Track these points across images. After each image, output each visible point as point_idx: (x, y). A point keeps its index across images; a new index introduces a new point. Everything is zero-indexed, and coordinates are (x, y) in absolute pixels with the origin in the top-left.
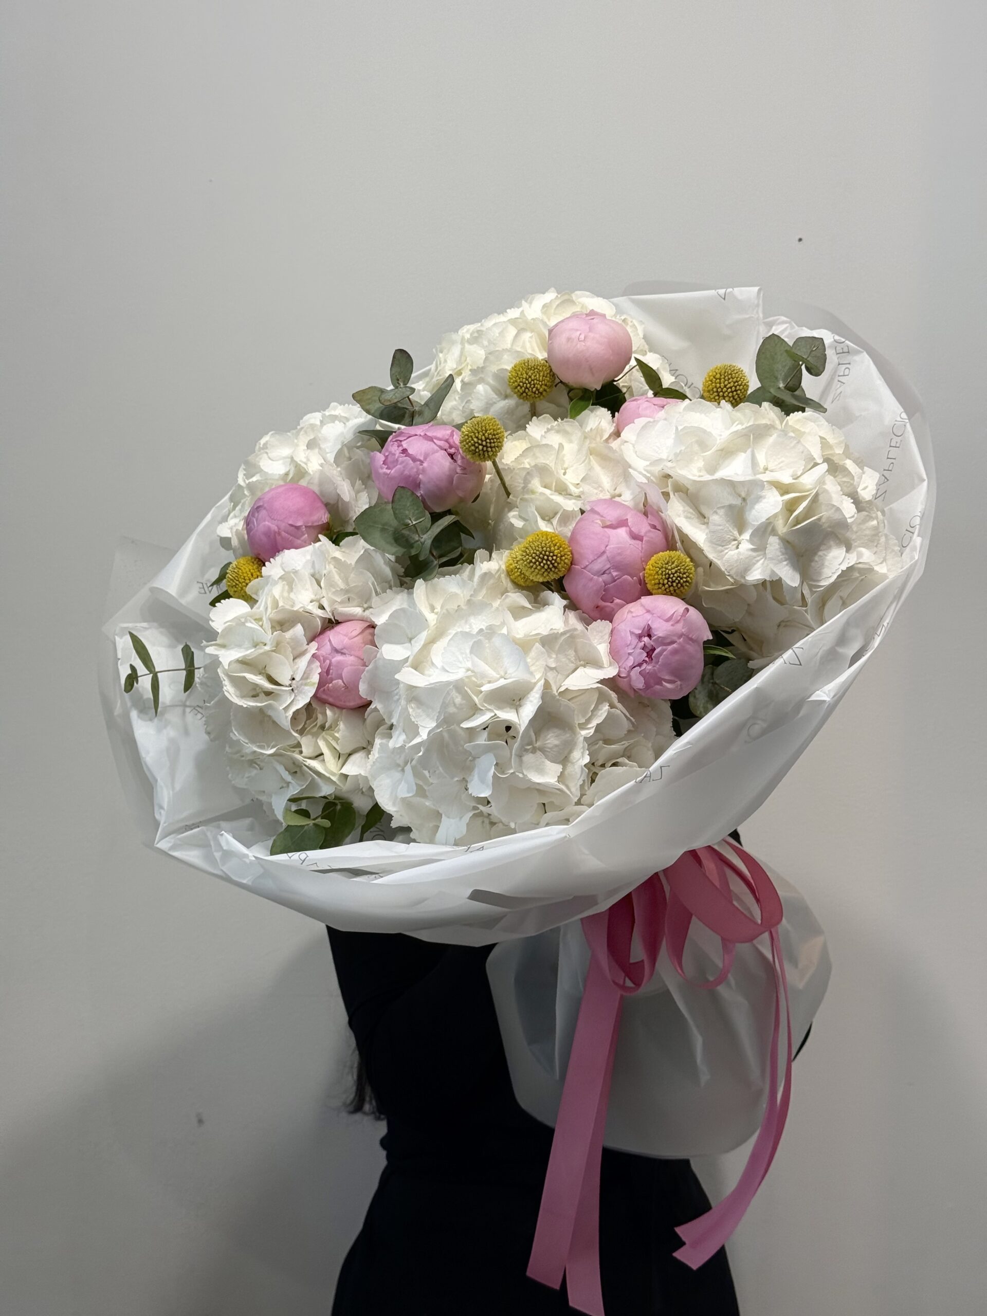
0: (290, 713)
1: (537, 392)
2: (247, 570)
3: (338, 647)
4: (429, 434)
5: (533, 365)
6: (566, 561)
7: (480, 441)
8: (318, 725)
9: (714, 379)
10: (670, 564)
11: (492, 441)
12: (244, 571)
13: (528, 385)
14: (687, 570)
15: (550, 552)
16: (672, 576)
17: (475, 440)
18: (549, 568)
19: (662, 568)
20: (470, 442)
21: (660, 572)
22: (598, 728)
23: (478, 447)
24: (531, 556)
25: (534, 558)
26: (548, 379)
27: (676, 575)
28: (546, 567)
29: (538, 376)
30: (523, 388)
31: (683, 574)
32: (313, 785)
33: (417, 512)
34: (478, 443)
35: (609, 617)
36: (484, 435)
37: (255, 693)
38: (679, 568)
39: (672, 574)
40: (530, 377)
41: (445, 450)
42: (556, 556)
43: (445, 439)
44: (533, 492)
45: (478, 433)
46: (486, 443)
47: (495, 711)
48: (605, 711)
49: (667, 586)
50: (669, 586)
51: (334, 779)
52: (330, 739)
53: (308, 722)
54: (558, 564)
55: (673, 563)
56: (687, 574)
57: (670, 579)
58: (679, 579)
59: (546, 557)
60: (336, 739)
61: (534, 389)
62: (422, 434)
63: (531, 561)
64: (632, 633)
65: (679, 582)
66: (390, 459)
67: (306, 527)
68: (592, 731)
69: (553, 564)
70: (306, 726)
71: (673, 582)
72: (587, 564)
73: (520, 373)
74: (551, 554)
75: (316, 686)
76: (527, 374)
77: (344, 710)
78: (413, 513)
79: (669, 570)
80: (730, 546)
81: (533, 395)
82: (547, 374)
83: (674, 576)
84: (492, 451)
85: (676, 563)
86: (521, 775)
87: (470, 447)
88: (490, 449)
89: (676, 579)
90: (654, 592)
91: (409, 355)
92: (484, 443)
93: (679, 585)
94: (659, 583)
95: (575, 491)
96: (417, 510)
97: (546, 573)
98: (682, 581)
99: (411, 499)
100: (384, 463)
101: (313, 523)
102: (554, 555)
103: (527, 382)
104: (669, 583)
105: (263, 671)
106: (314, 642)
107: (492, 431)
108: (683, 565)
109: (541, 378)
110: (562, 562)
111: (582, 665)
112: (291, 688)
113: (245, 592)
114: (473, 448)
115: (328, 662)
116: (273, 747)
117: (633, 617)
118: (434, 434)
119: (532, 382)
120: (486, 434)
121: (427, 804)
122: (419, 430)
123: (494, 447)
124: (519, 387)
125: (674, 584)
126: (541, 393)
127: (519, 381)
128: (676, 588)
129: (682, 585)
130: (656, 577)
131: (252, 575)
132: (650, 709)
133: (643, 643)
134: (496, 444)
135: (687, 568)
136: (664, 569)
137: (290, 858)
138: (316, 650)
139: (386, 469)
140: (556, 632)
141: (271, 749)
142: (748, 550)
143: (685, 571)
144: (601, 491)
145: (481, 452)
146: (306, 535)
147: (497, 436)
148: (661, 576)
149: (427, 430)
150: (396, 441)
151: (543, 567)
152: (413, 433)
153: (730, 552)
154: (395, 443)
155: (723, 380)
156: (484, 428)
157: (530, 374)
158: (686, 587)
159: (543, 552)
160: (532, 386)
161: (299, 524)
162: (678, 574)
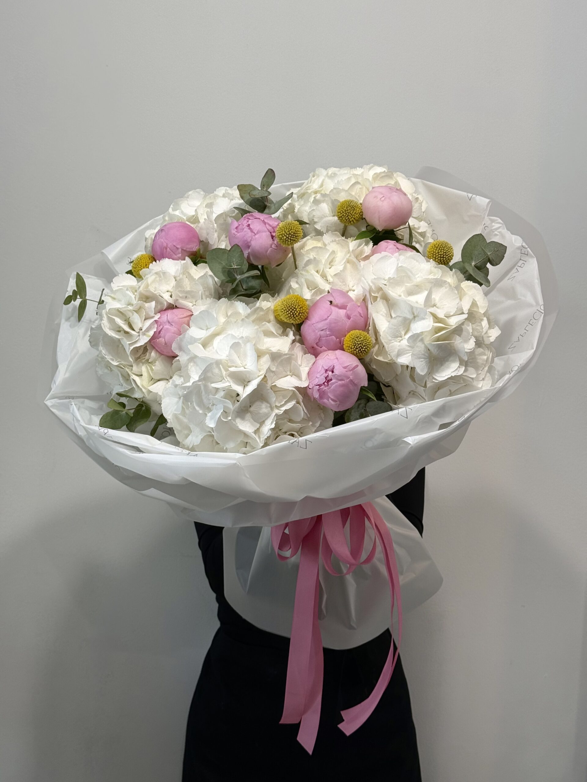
0: (132, 348)
2: (145, 262)
3: (170, 321)
4: (266, 221)
5: (352, 204)
6: (302, 316)
7: (286, 234)
8: (146, 359)
10: (358, 338)
11: (292, 236)
12: (143, 262)
14: (367, 345)
15: (294, 308)
16: (357, 345)
17: (284, 232)
18: (291, 316)
19: (354, 339)
20: (280, 232)
21: (352, 341)
22: (286, 412)
23: (283, 237)
25: (285, 308)
27: (359, 345)
29: (352, 212)
31: (364, 346)
32: (132, 390)
33: (239, 261)
34: (284, 234)
35: (316, 355)
36: (289, 231)
37: (119, 330)
38: (363, 342)
39: (358, 344)
40: (348, 210)
41: (271, 233)
42: (297, 311)
43: (273, 226)
44: (308, 271)
45: (287, 229)
46: (289, 236)
47: (231, 383)
48: (292, 404)
49: (353, 349)
50: (354, 350)
51: (144, 391)
52: (149, 368)
53: (142, 355)
54: (297, 316)
55: (360, 338)
56: (366, 347)
57: (356, 347)
58: (361, 348)
59: (291, 310)
60: (152, 370)
62: (262, 219)
63: (283, 309)
64: (324, 367)
65: (360, 350)
66: (240, 227)
67: (182, 249)
68: (282, 412)
70: (141, 357)
71: (357, 348)
72: (315, 322)
73: (343, 205)
74: (295, 310)
75: (150, 338)
76: (347, 208)
77: (163, 356)
78: (237, 262)
79: (357, 341)
82: (358, 213)
83: (358, 346)
84: (291, 242)
85: (362, 339)
86: (234, 422)
88: (289, 240)
89: (359, 347)
90: (346, 350)
91: (274, 174)
92: (287, 236)
93: (360, 352)
94: (349, 347)
95: (330, 279)
96: (240, 260)
98: (362, 350)
99: (239, 253)
100: (236, 228)
101: (187, 248)
103: (345, 212)
104: (355, 349)
105: (127, 320)
106: (160, 314)
107: (294, 231)
108: (366, 341)
111: (291, 375)
112: (138, 334)
113: (139, 273)
114: (281, 236)
115: (161, 327)
117: (328, 359)
120: (290, 232)
121: (186, 421)
122: (262, 216)
123: (293, 240)
124: (339, 213)
125: (357, 350)
127: (341, 209)
128: (358, 352)
129: (361, 352)
130: (349, 343)
131: (146, 265)
132: (323, 413)
133: (327, 374)
134: (294, 239)
135: (368, 344)
136: (354, 340)
138: (159, 318)
139: (236, 232)
141: (117, 362)
142: (406, 345)
143: (366, 345)
145: (284, 240)
147: (296, 235)
148: (351, 343)
149: (266, 218)
150: (248, 218)
152: (258, 217)
153: (395, 342)
156: (290, 228)
158: (363, 354)
161: (179, 247)
162: (361, 345)
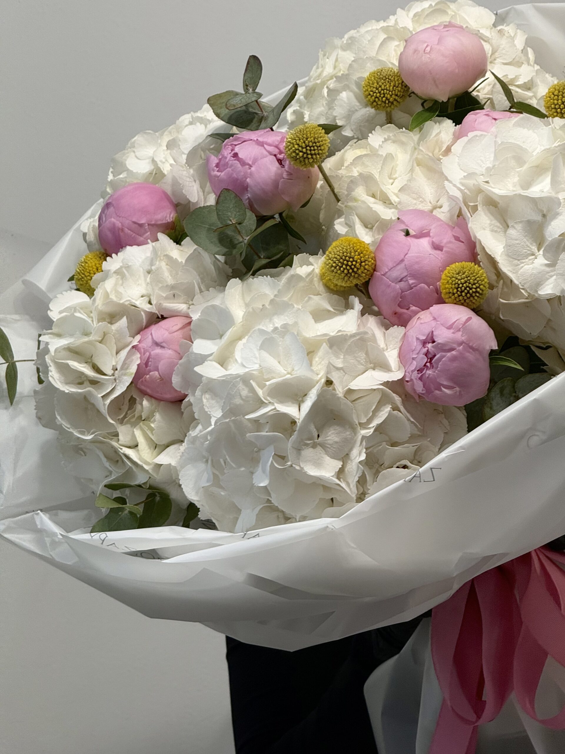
0: (108, 402)
1: (387, 102)
2: (93, 263)
3: (158, 340)
4: (261, 139)
5: (384, 75)
6: (367, 267)
7: (300, 148)
8: (136, 416)
9: (553, 96)
10: (460, 274)
11: (312, 148)
12: (89, 265)
13: (378, 94)
14: (478, 281)
15: (350, 258)
16: (461, 285)
17: (296, 146)
18: (349, 272)
19: (453, 277)
20: (291, 148)
21: (450, 281)
22: (379, 429)
23: (298, 154)
24: (333, 260)
25: (335, 263)
26: (399, 89)
27: (465, 285)
28: (346, 271)
29: (388, 86)
30: (373, 97)
31: (472, 285)
32: (129, 473)
34: (298, 149)
35: (403, 322)
36: (304, 142)
37: (80, 381)
38: (469, 278)
39: (461, 283)
40: (380, 86)
41: (275, 155)
42: (356, 262)
43: (274, 144)
44: (355, 200)
45: (300, 140)
46: (307, 150)
47: (275, 404)
48: (386, 412)
49: (456, 295)
50: (459, 296)
51: (146, 467)
52: (146, 429)
53: (129, 412)
54: (358, 269)
55: (464, 273)
56: (477, 285)
57: (459, 289)
58: (468, 289)
59: (345, 262)
60: (152, 430)
61: (384, 99)
62: (255, 139)
63: (332, 266)
64: (418, 339)
65: (468, 292)
66: (222, 162)
67: (149, 225)
68: (372, 430)
69: (353, 269)
70: (127, 416)
71: (462, 292)
72: (387, 270)
73: (371, 82)
74: (351, 259)
75: (133, 376)
76: (378, 84)
77: (162, 402)
78: (235, 215)
79: (459, 280)
80: (527, 260)
81: (383, 105)
82: (399, 84)
83: (463, 286)
84: (312, 158)
85: (466, 274)
86: (298, 468)
87: (291, 153)
88: (310, 156)
89: (465, 289)
90: (447, 300)
91: (260, 62)
92: (304, 150)
93: (468, 295)
94: (450, 293)
95: (394, 199)
96: (239, 212)
97: (346, 278)
98: (471, 291)
99: (234, 201)
100: (217, 165)
101: (156, 221)
102: (354, 261)
103: (377, 91)
104: (458, 293)
105: (89, 361)
106: (139, 335)
107: (312, 138)
108: (474, 276)
109: (391, 88)
110: (362, 268)
111: (371, 368)
112: (114, 377)
114: (294, 154)
115: (148, 354)
116: (92, 434)
117: (421, 323)
118: (265, 140)
119: (382, 92)
120: (307, 142)
121: (223, 493)
122: (253, 135)
123: (315, 154)
124: (369, 97)
125: (463, 294)
126: (392, 103)
127: (369, 90)
128: (465, 298)
129: (471, 295)
130: (447, 286)
132: (443, 416)
133: (426, 349)
134: (316, 151)
135: (478, 279)
136: (454, 279)
137: (92, 537)
138: (138, 342)
139: (218, 171)
140: (345, 333)
141: (90, 435)
142: (541, 265)
143: (476, 281)
144: (422, 202)
145: (302, 159)
146: (149, 233)
147: (318, 144)
148: (451, 286)
149: (260, 136)
150: (231, 145)
151: (343, 271)
152: (246, 137)
153: (526, 266)
154: (230, 147)
155: (560, 97)
156: (305, 136)
157: (380, 84)
158: (476, 298)
159: (344, 257)
160: (382, 95)
161: (142, 222)
162: (467, 284)
